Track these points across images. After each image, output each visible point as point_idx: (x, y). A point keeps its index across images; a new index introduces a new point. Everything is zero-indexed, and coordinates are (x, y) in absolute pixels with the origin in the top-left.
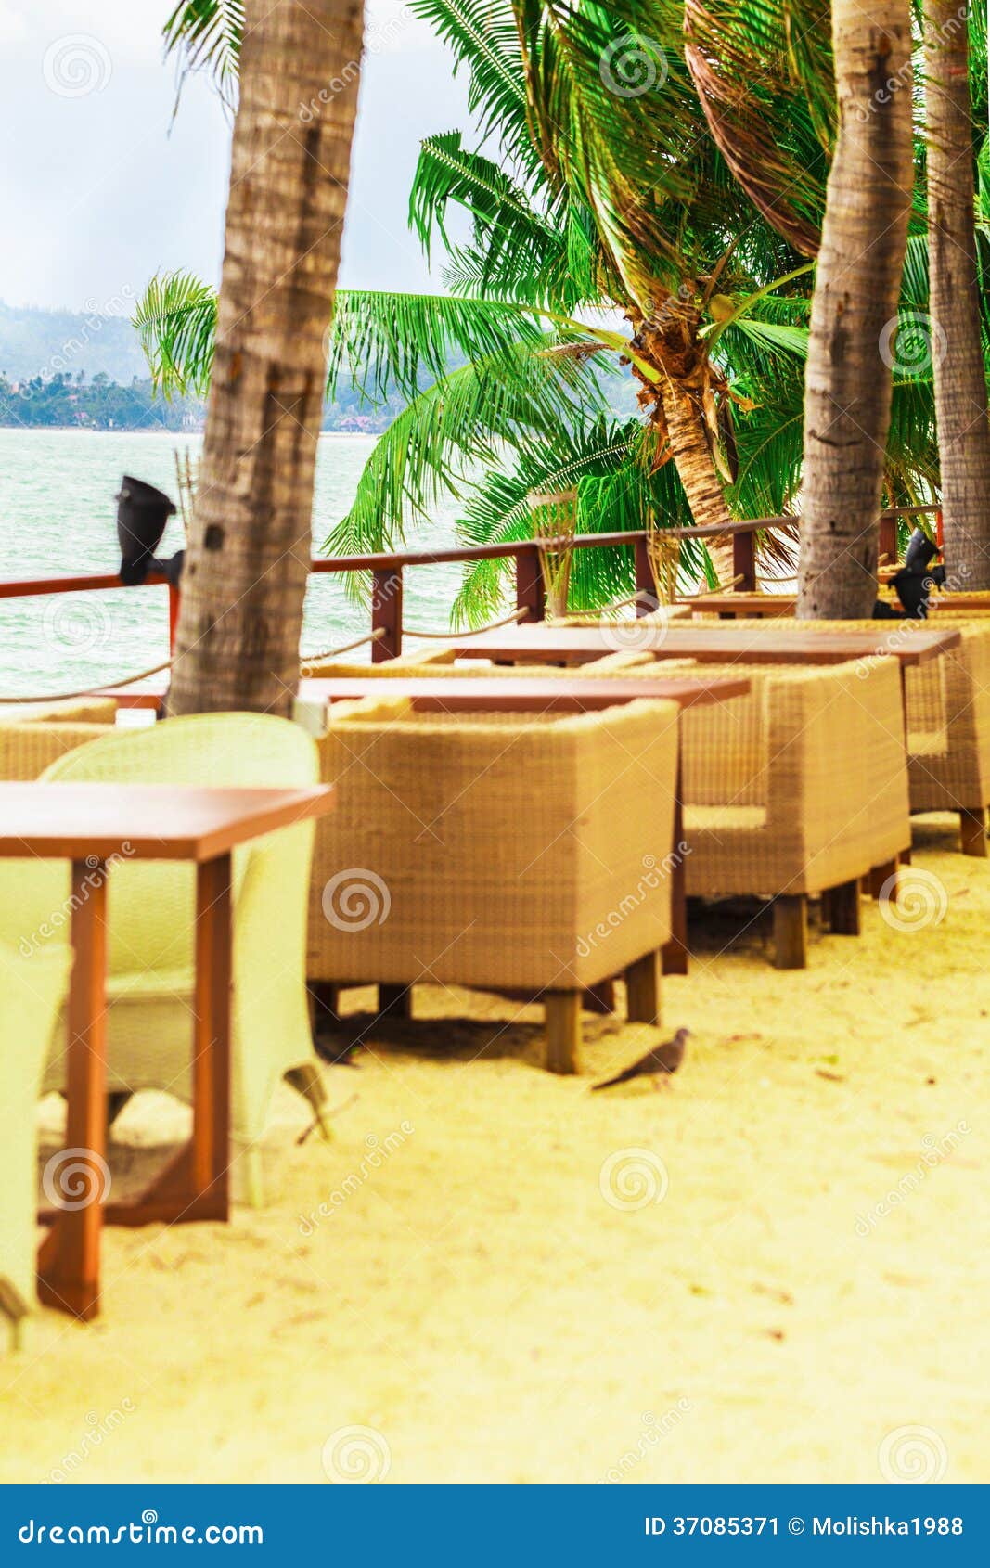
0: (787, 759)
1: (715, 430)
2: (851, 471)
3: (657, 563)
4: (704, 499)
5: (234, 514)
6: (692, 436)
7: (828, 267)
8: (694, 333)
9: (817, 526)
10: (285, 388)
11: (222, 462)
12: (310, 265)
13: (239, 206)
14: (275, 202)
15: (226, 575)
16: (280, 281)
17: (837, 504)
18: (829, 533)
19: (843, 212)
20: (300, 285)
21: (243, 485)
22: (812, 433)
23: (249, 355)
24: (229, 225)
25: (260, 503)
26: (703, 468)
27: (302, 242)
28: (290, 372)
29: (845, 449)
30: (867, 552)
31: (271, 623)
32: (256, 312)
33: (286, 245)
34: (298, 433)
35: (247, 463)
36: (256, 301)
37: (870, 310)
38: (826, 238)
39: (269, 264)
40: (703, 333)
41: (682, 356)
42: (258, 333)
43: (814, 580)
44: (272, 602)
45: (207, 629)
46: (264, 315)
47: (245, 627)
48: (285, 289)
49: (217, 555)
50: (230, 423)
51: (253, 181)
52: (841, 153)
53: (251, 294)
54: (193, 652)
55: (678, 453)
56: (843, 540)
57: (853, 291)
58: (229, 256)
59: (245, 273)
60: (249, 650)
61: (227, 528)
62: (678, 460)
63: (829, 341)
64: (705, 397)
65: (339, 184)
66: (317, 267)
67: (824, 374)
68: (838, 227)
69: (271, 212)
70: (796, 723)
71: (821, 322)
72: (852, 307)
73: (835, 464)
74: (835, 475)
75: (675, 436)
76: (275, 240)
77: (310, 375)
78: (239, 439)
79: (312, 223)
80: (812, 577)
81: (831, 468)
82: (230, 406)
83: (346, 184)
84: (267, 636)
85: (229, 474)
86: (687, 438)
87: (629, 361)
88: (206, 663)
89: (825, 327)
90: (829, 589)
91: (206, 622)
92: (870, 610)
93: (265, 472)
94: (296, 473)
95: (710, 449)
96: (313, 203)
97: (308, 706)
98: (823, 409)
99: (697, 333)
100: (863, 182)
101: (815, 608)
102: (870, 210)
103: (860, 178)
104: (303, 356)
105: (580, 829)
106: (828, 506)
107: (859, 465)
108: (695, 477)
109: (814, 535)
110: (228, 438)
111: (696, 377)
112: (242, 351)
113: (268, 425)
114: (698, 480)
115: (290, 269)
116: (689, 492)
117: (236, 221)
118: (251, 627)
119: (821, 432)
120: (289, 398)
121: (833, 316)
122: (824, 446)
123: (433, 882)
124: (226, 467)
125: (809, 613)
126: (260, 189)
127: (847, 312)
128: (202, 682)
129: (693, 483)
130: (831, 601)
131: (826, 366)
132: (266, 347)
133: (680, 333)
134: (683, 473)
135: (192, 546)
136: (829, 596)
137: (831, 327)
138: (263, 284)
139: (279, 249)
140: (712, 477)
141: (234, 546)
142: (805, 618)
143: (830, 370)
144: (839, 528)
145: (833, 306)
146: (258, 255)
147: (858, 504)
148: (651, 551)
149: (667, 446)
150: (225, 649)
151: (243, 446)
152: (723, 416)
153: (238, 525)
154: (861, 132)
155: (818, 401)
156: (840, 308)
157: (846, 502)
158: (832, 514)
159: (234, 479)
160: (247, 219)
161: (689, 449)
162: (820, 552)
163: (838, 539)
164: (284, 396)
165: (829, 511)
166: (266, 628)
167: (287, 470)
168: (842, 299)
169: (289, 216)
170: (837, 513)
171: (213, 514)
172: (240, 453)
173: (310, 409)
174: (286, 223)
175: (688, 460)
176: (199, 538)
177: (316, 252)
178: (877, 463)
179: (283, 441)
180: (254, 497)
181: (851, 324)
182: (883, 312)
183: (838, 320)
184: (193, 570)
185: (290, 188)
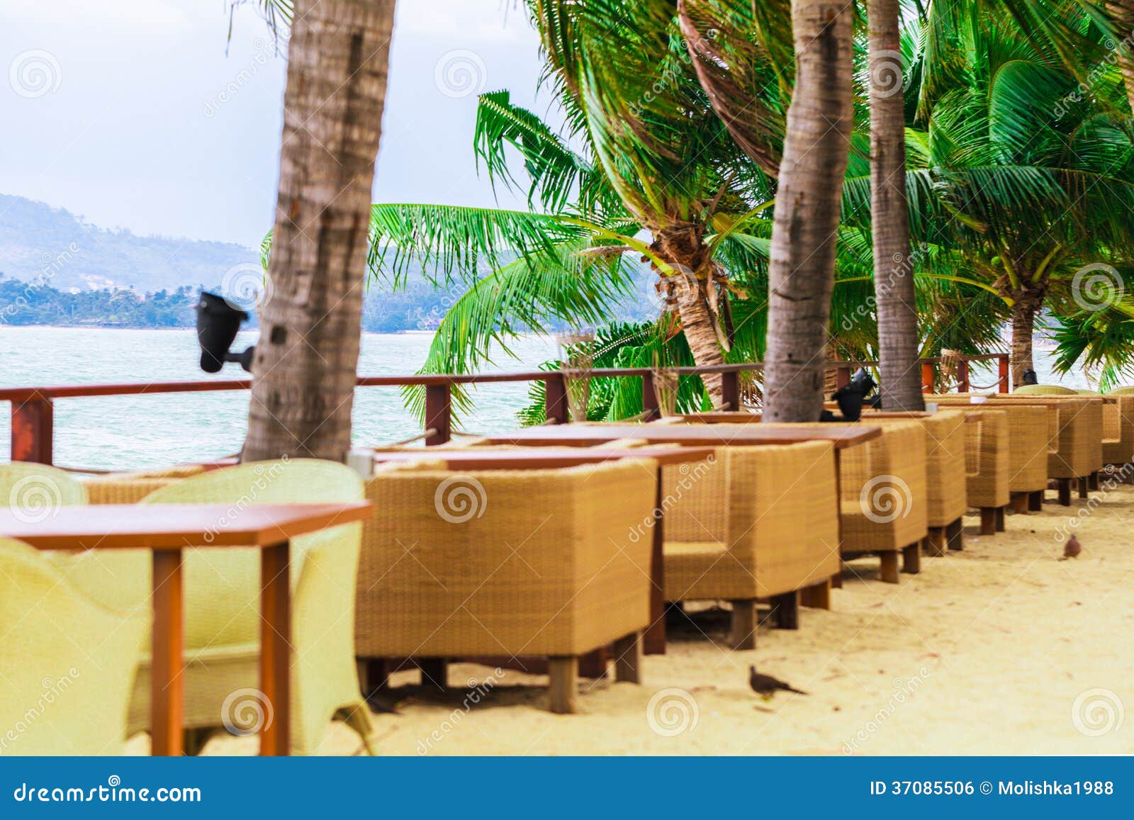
0: (743, 504)
1: (716, 310)
2: (804, 318)
3: (661, 390)
4: (708, 360)
5: (295, 319)
6: (698, 315)
7: (788, 173)
8: (700, 240)
9: (778, 357)
10: (336, 225)
11: (284, 280)
12: (356, 134)
13: (296, 90)
14: (325, 88)
15: (288, 363)
16: (331, 146)
17: (794, 341)
18: (787, 362)
19: (799, 134)
20: (347, 149)
21: (303, 296)
22: (775, 292)
23: (306, 201)
24: (287, 104)
25: (317, 309)
26: (706, 337)
27: (349, 118)
28: (340, 214)
29: (800, 303)
30: (815, 376)
31: (327, 398)
32: (311, 169)
33: (335, 119)
34: (348, 258)
35: (305, 281)
36: (311, 161)
37: (819, 204)
38: (787, 153)
39: (322, 133)
40: (707, 240)
41: (690, 256)
42: (313, 184)
43: (775, 395)
44: (328, 382)
45: (274, 402)
46: (318, 170)
47: (305, 400)
48: (335, 152)
49: (281, 349)
50: (291, 251)
51: (307, 73)
52: (798, 93)
53: (307, 156)
54: (262, 420)
55: (687, 327)
56: (797, 366)
57: (806, 191)
58: (287, 128)
59: (301, 139)
60: (309, 417)
61: (290, 328)
62: (687, 332)
63: (789, 226)
64: (709, 287)
65: (380, 76)
66: (361, 136)
67: (784, 249)
68: (796, 145)
69: (323, 95)
70: (750, 479)
71: (783, 212)
72: (806, 202)
73: (792, 314)
74: (793, 321)
75: (685, 315)
76: (326, 115)
77: (357, 217)
78: (298, 263)
79: (357, 104)
80: (774, 393)
81: (788, 315)
82: (290, 239)
83: (386, 77)
84: (324, 407)
85: (291, 287)
86: (694, 316)
87: (648, 260)
88: (273, 428)
89: (785, 216)
90: (787, 401)
91: (273, 398)
92: (817, 416)
93: (320, 286)
94: (346, 288)
95: (712, 325)
96: (357, 89)
97: (358, 458)
98: (784, 274)
99: (702, 240)
100: (815, 114)
101: (776, 415)
102: (820, 134)
103: (813, 111)
104: (352, 202)
105: (578, 544)
106: (787, 343)
107: (810, 313)
108: (702, 345)
109: (775, 363)
110: (289, 262)
111: (701, 272)
112: (300, 197)
113: (323, 253)
114: (703, 346)
115: (339, 137)
116: (696, 355)
117: (293, 101)
118: (311, 400)
119: (781, 289)
120: (340, 233)
121: (791, 208)
122: (784, 301)
123: (461, 583)
124: (288, 282)
125: (772, 418)
126: (312, 78)
127: (802, 206)
128: (270, 441)
129: (699, 348)
130: (788, 410)
131: (785, 243)
132: (320, 195)
133: (689, 240)
134: (691, 341)
135: (261, 342)
136: (786, 406)
137: (790, 216)
138: (317, 148)
139: (330, 123)
140: (714, 344)
141: (296, 341)
142: (769, 422)
143: (789, 247)
144: (794, 358)
145: (792, 201)
146: (312, 127)
147: (810, 340)
148: (655, 381)
149: (679, 321)
150: (289, 417)
151: (302, 268)
152: (722, 300)
153: (299, 326)
154: (813, 78)
155: (780, 269)
156: (797, 202)
157: (800, 340)
158: (789, 348)
159: (295, 292)
160: (302, 100)
161: (696, 324)
162: (780, 376)
163: (794, 366)
164: (335, 231)
165: (787, 346)
166: (323, 401)
167: (339, 286)
168: (798, 196)
169: (337, 98)
170: (793, 348)
171: (277, 318)
172: (300, 273)
173: (357, 241)
174: (335, 103)
175: (695, 332)
176: (267, 337)
177: (361, 125)
178: (824, 313)
179: (335, 264)
180: (312, 305)
181: (805, 214)
182: (829, 207)
183: (795, 211)
184: (261, 359)
185: (339, 77)
